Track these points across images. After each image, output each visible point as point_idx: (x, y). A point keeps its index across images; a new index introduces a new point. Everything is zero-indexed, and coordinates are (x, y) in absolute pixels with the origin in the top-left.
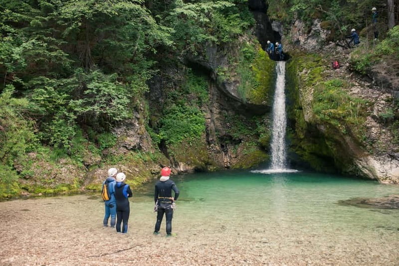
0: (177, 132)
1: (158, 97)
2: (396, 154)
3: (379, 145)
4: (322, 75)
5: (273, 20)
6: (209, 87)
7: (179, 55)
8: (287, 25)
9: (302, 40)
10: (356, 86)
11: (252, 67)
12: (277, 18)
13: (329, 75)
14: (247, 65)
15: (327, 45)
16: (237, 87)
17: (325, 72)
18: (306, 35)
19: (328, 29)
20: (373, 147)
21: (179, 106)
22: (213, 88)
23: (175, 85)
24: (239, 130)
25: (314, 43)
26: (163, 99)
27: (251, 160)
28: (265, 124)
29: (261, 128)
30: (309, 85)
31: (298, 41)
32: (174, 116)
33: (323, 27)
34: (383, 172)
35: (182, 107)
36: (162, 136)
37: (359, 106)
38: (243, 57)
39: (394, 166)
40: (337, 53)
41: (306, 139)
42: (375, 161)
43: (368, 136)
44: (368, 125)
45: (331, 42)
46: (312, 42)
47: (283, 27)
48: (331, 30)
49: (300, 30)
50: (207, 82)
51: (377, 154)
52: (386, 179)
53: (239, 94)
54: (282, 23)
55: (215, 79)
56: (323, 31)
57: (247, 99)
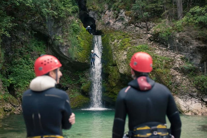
0: (24, 78)
1: (8, 51)
2: (194, 94)
3: (183, 88)
4: (130, 43)
5: (90, 10)
6: (46, 49)
7: (26, 23)
8: (99, 14)
9: (112, 22)
10: (157, 50)
11: (78, 37)
12: (93, 9)
13: (135, 43)
14: (75, 35)
15: (129, 26)
16: (68, 49)
17: (132, 41)
18: (114, 19)
19: (130, 16)
20: (178, 89)
21: (25, 60)
22: (49, 50)
23: (22, 44)
24: (67, 81)
25: (120, 25)
26: (12, 53)
27: (77, 102)
28: (85, 77)
29: (83, 80)
30: (121, 49)
31: (109, 23)
32: (21, 66)
33: (127, 15)
34: (186, 107)
35: (27, 60)
36: (11, 81)
37: (164, 62)
38: (72, 30)
39: (193, 102)
40: (136, 31)
41: (117, 87)
42: (180, 100)
43: (173, 82)
44: (173, 74)
45: (131, 24)
46: (119, 24)
47: (97, 15)
48: (131, 17)
49: (110, 16)
50: (44, 46)
51: (181, 94)
52: (189, 112)
53: (69, 54)
54: (96, 12)
55: (51, 43)
56: (127, 17)
57: (75, 58)
